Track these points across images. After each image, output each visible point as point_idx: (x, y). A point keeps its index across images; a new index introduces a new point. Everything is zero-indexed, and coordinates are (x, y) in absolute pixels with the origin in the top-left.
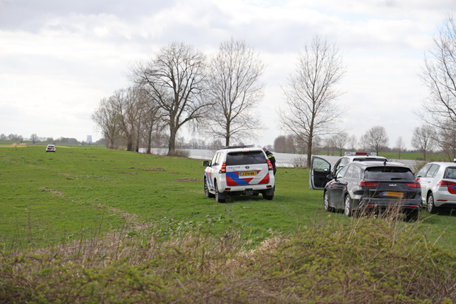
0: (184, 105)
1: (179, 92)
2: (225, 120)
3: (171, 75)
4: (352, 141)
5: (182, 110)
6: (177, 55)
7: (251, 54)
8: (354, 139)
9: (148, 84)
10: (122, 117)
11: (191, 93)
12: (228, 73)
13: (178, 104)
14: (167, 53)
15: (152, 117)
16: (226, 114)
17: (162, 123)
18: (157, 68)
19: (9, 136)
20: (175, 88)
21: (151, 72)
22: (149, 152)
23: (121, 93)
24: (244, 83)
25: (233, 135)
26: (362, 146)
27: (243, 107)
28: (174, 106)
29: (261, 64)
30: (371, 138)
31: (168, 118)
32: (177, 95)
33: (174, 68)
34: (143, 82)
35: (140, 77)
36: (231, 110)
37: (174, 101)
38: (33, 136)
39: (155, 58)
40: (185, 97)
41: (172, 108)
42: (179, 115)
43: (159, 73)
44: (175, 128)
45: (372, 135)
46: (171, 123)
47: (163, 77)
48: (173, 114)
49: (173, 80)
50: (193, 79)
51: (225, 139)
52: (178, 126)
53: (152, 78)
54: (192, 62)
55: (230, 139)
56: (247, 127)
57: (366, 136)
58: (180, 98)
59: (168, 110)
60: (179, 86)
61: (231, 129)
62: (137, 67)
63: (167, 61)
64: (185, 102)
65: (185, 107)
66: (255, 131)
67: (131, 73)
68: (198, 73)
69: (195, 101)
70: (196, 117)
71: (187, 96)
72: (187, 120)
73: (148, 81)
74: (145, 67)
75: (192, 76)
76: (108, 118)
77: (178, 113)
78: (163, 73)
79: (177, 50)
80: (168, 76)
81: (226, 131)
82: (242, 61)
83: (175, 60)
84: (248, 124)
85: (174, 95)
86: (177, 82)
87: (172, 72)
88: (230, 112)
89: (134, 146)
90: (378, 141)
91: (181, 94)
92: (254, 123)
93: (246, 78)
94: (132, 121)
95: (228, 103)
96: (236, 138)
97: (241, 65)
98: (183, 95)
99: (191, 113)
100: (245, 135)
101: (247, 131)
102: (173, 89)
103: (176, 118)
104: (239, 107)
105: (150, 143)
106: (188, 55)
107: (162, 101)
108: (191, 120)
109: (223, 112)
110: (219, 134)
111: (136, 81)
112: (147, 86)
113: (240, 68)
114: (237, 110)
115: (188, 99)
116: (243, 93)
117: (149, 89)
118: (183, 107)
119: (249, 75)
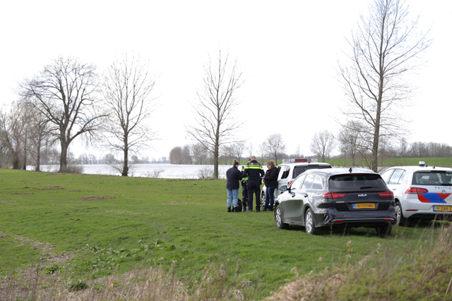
0: (75, 117)
1: (69, 104)
2: (123, 131)
3: (59, 86)
4: (250, 149)
5: (73, 122)
6: (65, 65)
7: (147, 61)
8: (252, 147)
9: (34, 97)
10: (5, 134)
12: (124, 81)
13: (68, 117)
14: (54, 62)
15: (40, 130)
16: (123, 125)
17: (52, 138)
18: (44, 79)
20: (64, 100)
21: (37, 83)
22: (38, 169)
23: (4, 108)
24: (141, 92)
25: (132, 148)
26: (261, 154)
27: (141, 117)
28: (64, 120)
30: (269, 145)
31: (58, 132)
32: (66, 107)
34: (29, 94)
35: (25, 89)
36: (128, 121)
37: (64, 114)
40: (76, 108)
41: (61, 121)
42: (71, 128)
43: (47, 84)
44: (66, 142)
45: (270, 142)
46: (62, 138)
47: (51, 89)
48: (63, 127)
49: (61, 91)
50: (84, 90)
51: (123, 152)
52: (70, 140)
53: (38, 90)
54: (81, 73)
55: (129, 152)
56: (146, 139)
57: (264, 143)
58: (70, 110)
59: (58, 123)
60: (69, 98)
61: (129, 141)
63: (54, 72)
64: (76, 114)
65: (76, 119)
68: (89, 83)
70: (89, 130)
71: (78, 109)
72: (79, 133)
73: (35, 94)
74: (30, 79)
75: (83, 86)
77: (69, 126)
78: (50, 85)
79: (64, 60)
80: (57, 87)
81: (123, 144)
82: (138, 69)
83: (63, 70)
84: (148, 135)
85: (63, 108)
86: (66, 93)
87: (60, 84)
88: (128, 123)
89: (21, 164)
90: (276, 148)
91: (71, 106)
92: (154, 133)
93: (143, 86)
94: (17, 137)
96: (135, 150)
98: (74, 107)
99: (83, 126)
100: (144, 147)
101: (147, 143)
102: (62, 102)
103: (66, 132)
104: (137, 118)
105: (39, 160)
106: (77, 64)
107: (51, 114)
108: (84, 133)
109: (120, 123)
110: (117, 146)
111: (21, 93)
112: (33, 99)
113: (136, 76)
114: (135, 121)
115: (79, 111)
116: (141, 102)
117: (36, 102)
118: (74, 120)
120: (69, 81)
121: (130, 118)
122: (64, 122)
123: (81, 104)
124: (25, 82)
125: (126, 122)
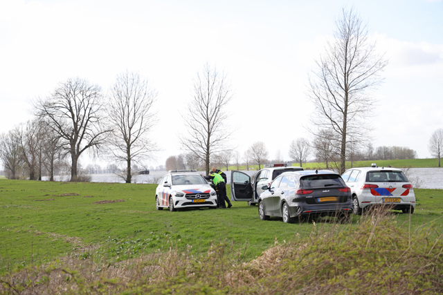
0: (83, 133)
1: (77, 121)
2: (126, 144)
3: (68, 106)
4: (236, 156)
5: (82, 138)
6: (74, 88)
7: (145, 82)
8: (237, 154)
9: (48, 116)
10: (22, 149)
11: (89, 122)
12: (125, 101)
13: (77, 133)
14: (64, 86)
15: (53, 146)
16: (125, 139)
17: (63, 152)
18: (55, 101)
20: (73, 118)
22: (52, 179)
23: (20, 126)
24: (141, 110)
25: (134, 158)
26: (246, 160)
27: (142, 131)
28: (74, 135)
29: (156, 92)
30: (253, 152)
31: (69, 146)
32: (76, 124)
33: (72, 99)
34: (42, 115)
35: (39, 110)
36: (130, 135)
37: (73, 131)
39: (54, 93)
40: (83, 126)
41: (71, 137)
42: (80, 142)
43: (58, 105)
44: (75, 157)
45: (254, 150)
46: (72, 151)
48: (73, 142)
49: (71, 110)
50: (91, 109)
51: (126, 162)
52: (79, 153)
53: (50, 110)
54: (88, 94)
55: (131, 162)
56: (146, 150)
57: (249, 151)
58: (79, 127)
59: (68, 139)
60: (77, 116)
61: (131, 153)
62: (36, 101)
63: (64, 94)
64: (84, 130)
66: (153, 153)
68: (95, 103)
69: (93, 129)
70: (95, 144)
71: (85, 125)
72: (87, 147)
73: (48, 113)
74: (44, 100)
75: (89, 106)
76: (9, 150)
77: (78, 141)
78: (61, 105)
79: (73, 83)
80: (67, 108)
81: (127, 155)
82: (138, 90)
83: (72, 92)
84: (147, 147)
85: (73, 125)
86: (75, 112)
87: (69, 104)
88: (130, 137)
89: (36, 175)
90: (259, 155)
91: (79, 123)
92: (153, 145)
93: (142, 105)
94: (32, 152)
95: (127, 129)
96: (137, 160)
97: (137, 93)
98: (82, 124)
99: (90, 141)
100: (145, 157)
101: (147, 153)
102: (72, 120)
103: (76, 146)
104: (138, 132)
105: (52, 171)
106: (84, 87)
107: (62, 131)
108: (91, 147)
109: (123, 137)
110: (121, 157)
111: (36, 114)
112: (47, 118)
113: (136, 96)
114: (136, 135)
115: (87, 127)
116: (141, 118)
117: (49, 121)
118: (82, 135)
119: (145, 102)
121: (132, 132)
122: (73, 137)
124: (39, 104)
125: (128, 136)
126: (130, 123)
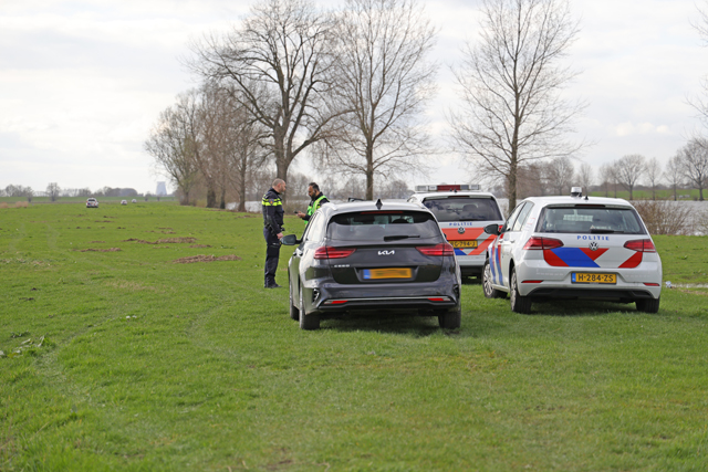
0: (301, 115)
1: (289, 89)
3: (272, 57)
4: (651, 170)
5: (297, 123)
6: (282, 19)
7: (407, 7)
8: (654, 165)
9: (229, 78)
10: (196, 146)
11: (312, 91)
12: (365, 47)
13: (289, 114)
14: (263, 15)
16: (363, 127)
17: (260, 152)
18: (245, 46)
19: (7, 189)
20: (281, 82)
21: (235, 53)
22: (242, 208)
23: (190, 99)
24: (398, 64)
25: (380, 169)
26: (671, 178)
27: (397, 112)
28: (283, 116)
29: (430, 27)
30: (688, 162)
31: (271, 140)
32: (286, 96)
33: (279, 44)
34: (219, 74)
35: (213, 65)
36: (373, 119)
37: (279, 108)
38: (51, 187)
39: (241, 27)
40: (301, 99)
41: (277, 121)
42: (292, 135)
43: (250, 55)
44: (285, 157)
45: (689, 156)
46: (279, 155)
47: (257, 63)
48: (280, 133)
49: (278, 69)
50: (316, 63)
51: (365, 177)
52: (292, 156)
53: (237, 66)
54: (312, 32)
55: (375, 176)
56: (406, 151)
57: (678, 159)
58: (291, 101)
59: (270, 125)
60: (290, 80)
61: (375, 157)
62: (206, 46)
63: (263, 32)
64: (302, 109)
65: (303, 118)
66: (422, 159)
67: (197, 58)
68: (325, 50)
69: (318, 107)
70: (323, 137)
71: (305, 98)
72: (306, 143)
73: (230, 72)
74: (222, 44)
75: (313, 59)
76: (177, 146)
77: (290, 130)
78: (258, 56)
79: (283, 9)
80: (267, 60)
81: (365, 161)
82: (391, 23)
83: (280, 28)
84: (408, 146)
85: (279, 97)
86: (284, 71)
87: (275, 54)
88: (372, 124)
89: (218, 199)
90: (701, 167)
91: (292, 94)
92: (420, 141)
93: (400, 56)
94: (212, 152)
95: (368, 105)
96: (386, 173)
97: (389, 29)
98: (298, 97)
99: (314, 130)
100: (403, 167)
101: (407, 159)
102: (277, 85)
103: (286, 141)
104: (389, 114)
105: (243, 191)
106: (304, 17)
107: (258, 109)
108: (316, 143)
109: (358, 124)
110: (355, 166)
111: (206, 72)
112: (227, 81)
113: (388, 36)
114: (386, 118)
115: (308, 103)
116: (396, 85)
117: (233, 88)
118: (299, 118)
119: (405, 49)
120: (290, 48)
121: (377, 114)
122: (281, 123)
123: (312, 90)
124: (212, 51)
125: (369, 121)
126: (374, 95)
